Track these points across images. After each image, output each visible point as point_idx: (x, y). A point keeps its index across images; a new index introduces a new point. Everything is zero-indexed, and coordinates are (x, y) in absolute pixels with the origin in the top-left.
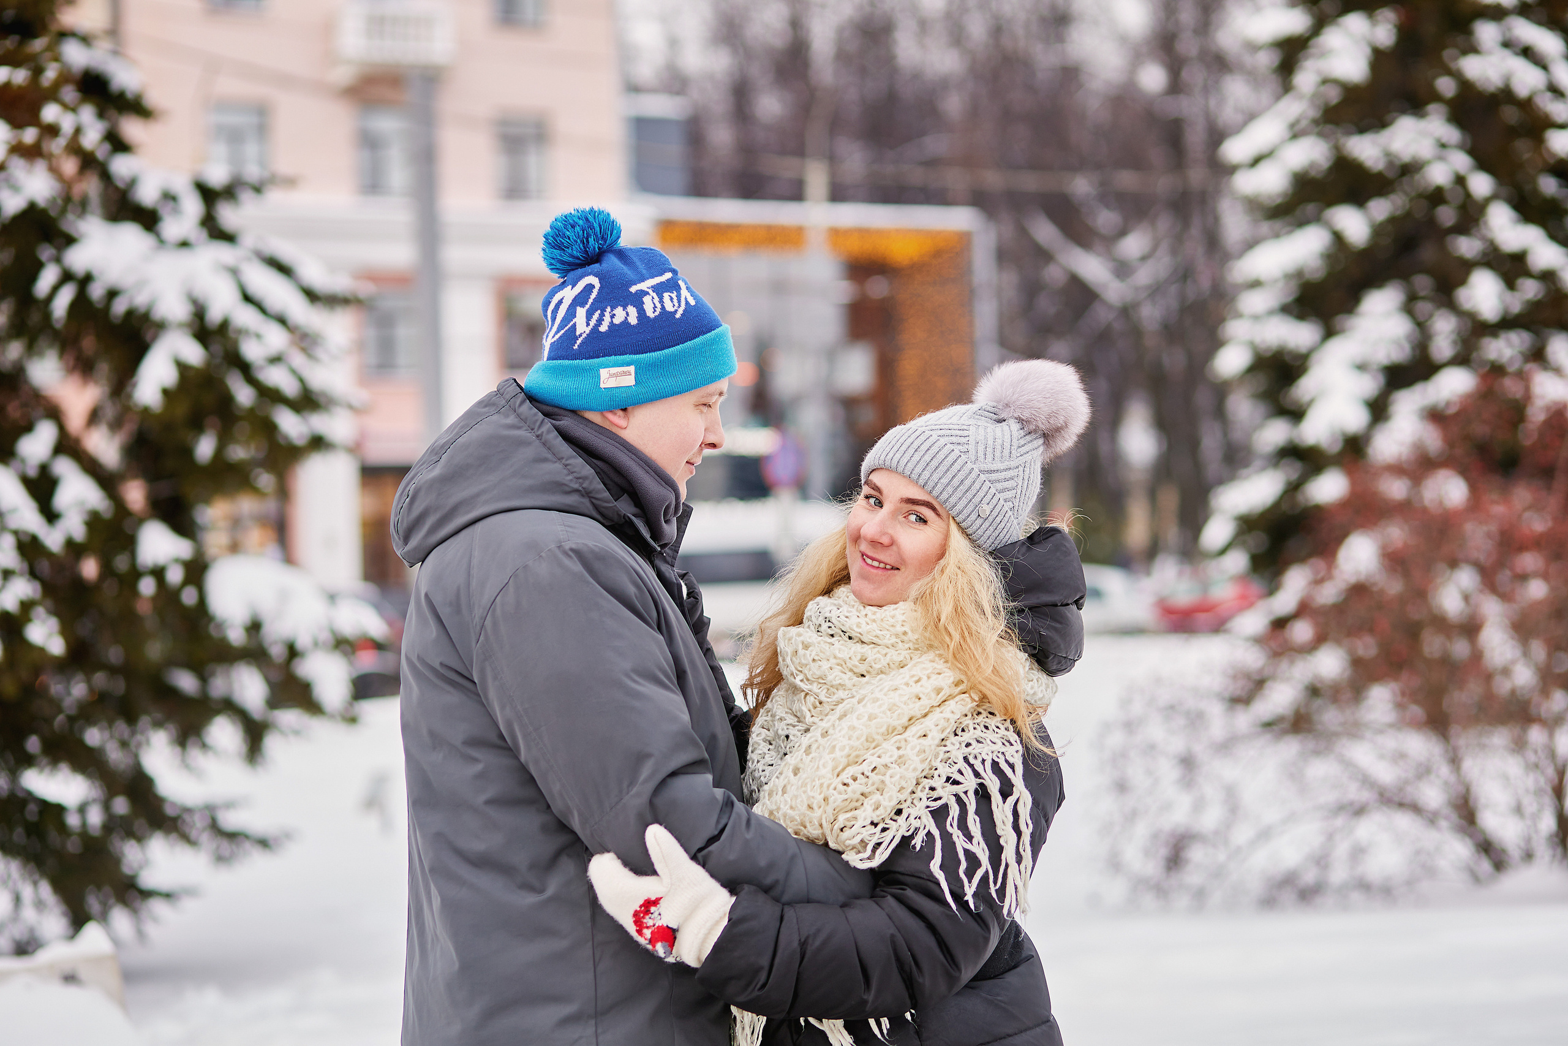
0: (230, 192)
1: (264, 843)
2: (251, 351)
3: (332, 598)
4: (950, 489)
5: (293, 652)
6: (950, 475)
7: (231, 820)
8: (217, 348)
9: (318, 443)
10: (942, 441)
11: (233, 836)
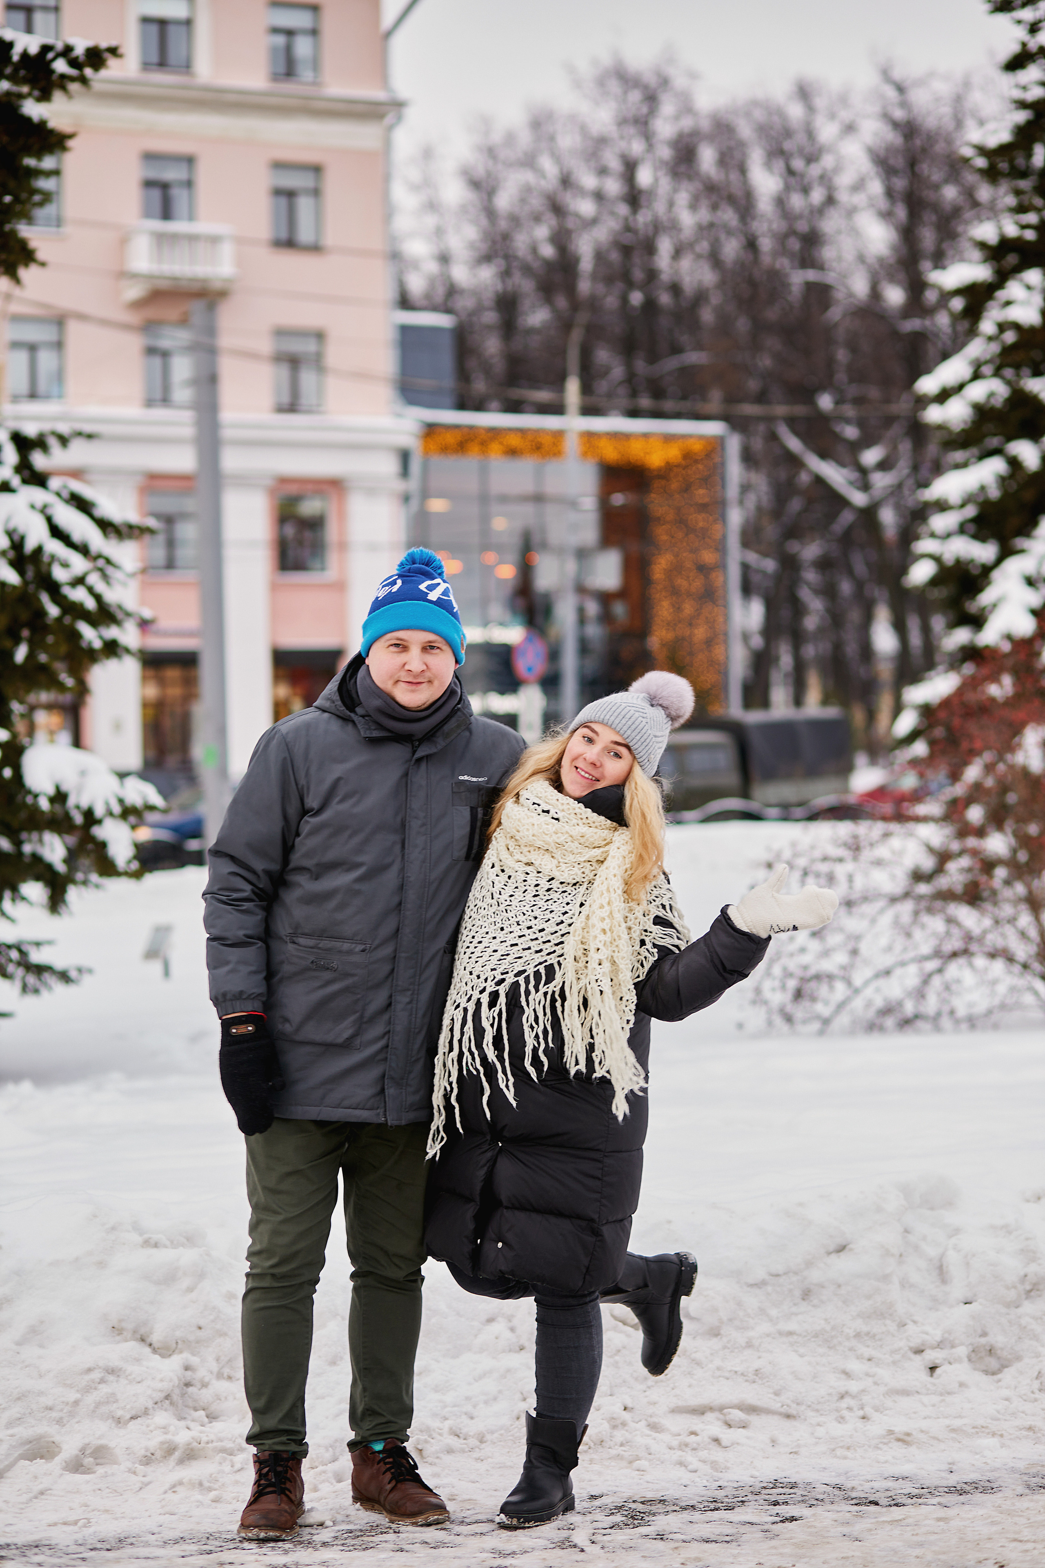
0: (40, 443)
1: (64, 977)
2: (59, 574)
3: (122, 776)
4: (640, 743)
5: (90, 818)
6: (640, 735)
7: (36, 957)
8: (30, 573)
9: (112, 648)
10: (637, 714)
11: (40, 970)
